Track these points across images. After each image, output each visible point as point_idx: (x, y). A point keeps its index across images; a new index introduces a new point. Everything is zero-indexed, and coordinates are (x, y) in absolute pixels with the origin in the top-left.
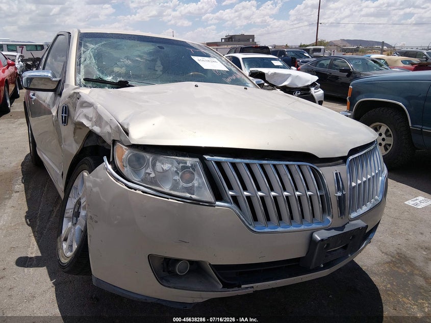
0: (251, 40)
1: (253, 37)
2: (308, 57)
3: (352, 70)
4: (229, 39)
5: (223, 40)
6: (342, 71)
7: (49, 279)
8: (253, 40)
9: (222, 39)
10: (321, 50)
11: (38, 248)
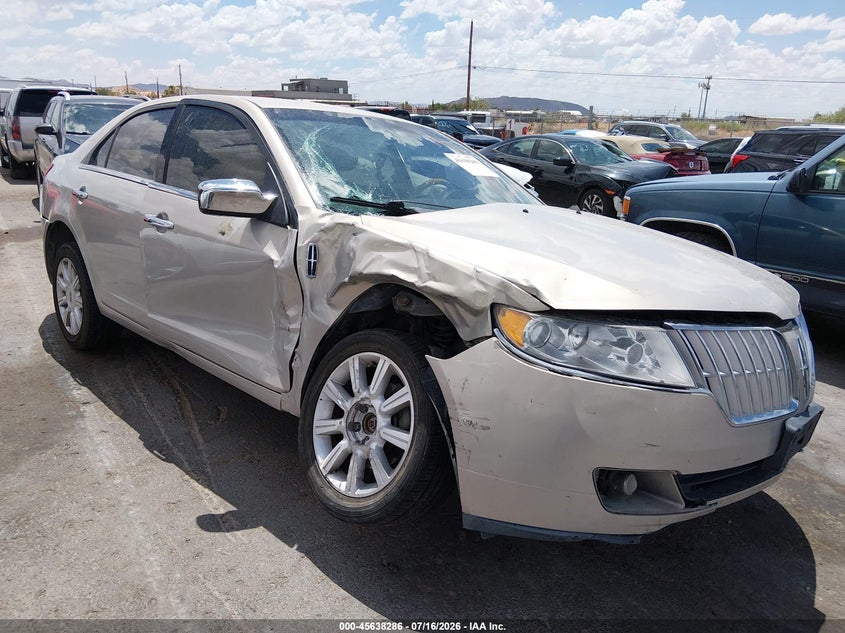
0: (341, 90)
1: (344, 84)
2: (474, 133)
3: (574, 162)
4: (297, 85)
5: (286, 88)
6: (557, 162)
7: (286, 547)
8: (346, 91)
9: (283, 85)
10: (485, 118)
11: (220, 499)
